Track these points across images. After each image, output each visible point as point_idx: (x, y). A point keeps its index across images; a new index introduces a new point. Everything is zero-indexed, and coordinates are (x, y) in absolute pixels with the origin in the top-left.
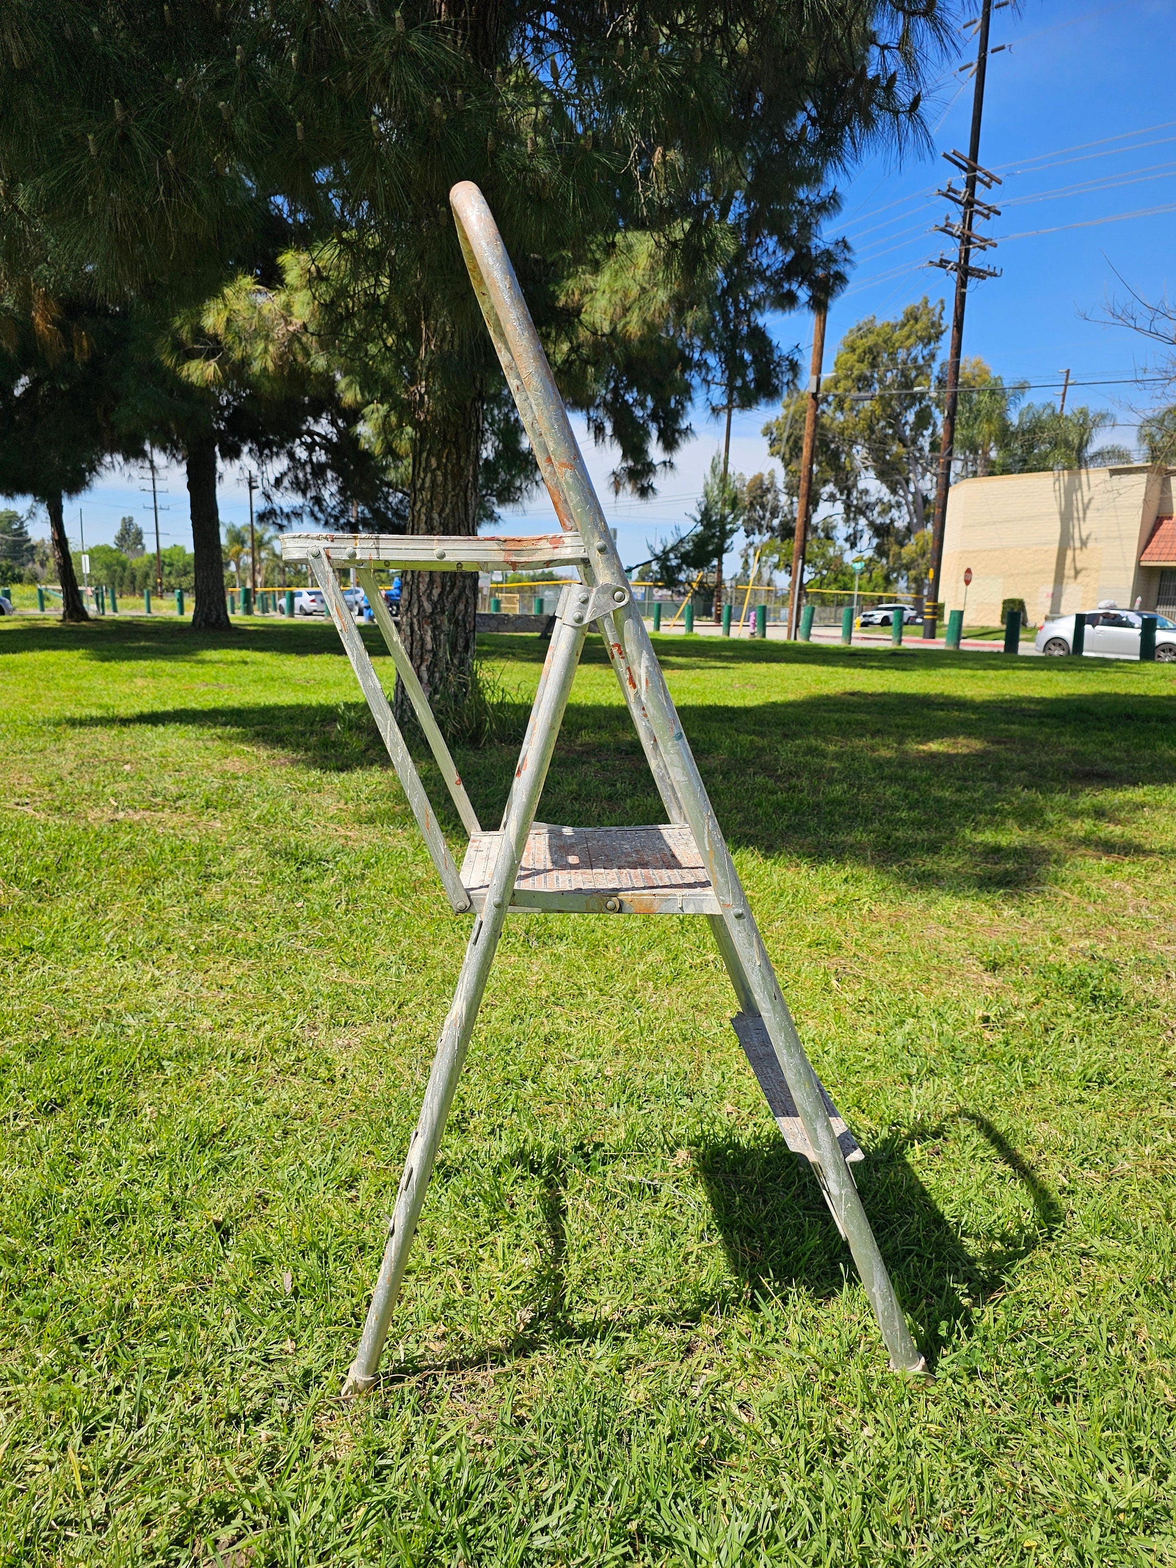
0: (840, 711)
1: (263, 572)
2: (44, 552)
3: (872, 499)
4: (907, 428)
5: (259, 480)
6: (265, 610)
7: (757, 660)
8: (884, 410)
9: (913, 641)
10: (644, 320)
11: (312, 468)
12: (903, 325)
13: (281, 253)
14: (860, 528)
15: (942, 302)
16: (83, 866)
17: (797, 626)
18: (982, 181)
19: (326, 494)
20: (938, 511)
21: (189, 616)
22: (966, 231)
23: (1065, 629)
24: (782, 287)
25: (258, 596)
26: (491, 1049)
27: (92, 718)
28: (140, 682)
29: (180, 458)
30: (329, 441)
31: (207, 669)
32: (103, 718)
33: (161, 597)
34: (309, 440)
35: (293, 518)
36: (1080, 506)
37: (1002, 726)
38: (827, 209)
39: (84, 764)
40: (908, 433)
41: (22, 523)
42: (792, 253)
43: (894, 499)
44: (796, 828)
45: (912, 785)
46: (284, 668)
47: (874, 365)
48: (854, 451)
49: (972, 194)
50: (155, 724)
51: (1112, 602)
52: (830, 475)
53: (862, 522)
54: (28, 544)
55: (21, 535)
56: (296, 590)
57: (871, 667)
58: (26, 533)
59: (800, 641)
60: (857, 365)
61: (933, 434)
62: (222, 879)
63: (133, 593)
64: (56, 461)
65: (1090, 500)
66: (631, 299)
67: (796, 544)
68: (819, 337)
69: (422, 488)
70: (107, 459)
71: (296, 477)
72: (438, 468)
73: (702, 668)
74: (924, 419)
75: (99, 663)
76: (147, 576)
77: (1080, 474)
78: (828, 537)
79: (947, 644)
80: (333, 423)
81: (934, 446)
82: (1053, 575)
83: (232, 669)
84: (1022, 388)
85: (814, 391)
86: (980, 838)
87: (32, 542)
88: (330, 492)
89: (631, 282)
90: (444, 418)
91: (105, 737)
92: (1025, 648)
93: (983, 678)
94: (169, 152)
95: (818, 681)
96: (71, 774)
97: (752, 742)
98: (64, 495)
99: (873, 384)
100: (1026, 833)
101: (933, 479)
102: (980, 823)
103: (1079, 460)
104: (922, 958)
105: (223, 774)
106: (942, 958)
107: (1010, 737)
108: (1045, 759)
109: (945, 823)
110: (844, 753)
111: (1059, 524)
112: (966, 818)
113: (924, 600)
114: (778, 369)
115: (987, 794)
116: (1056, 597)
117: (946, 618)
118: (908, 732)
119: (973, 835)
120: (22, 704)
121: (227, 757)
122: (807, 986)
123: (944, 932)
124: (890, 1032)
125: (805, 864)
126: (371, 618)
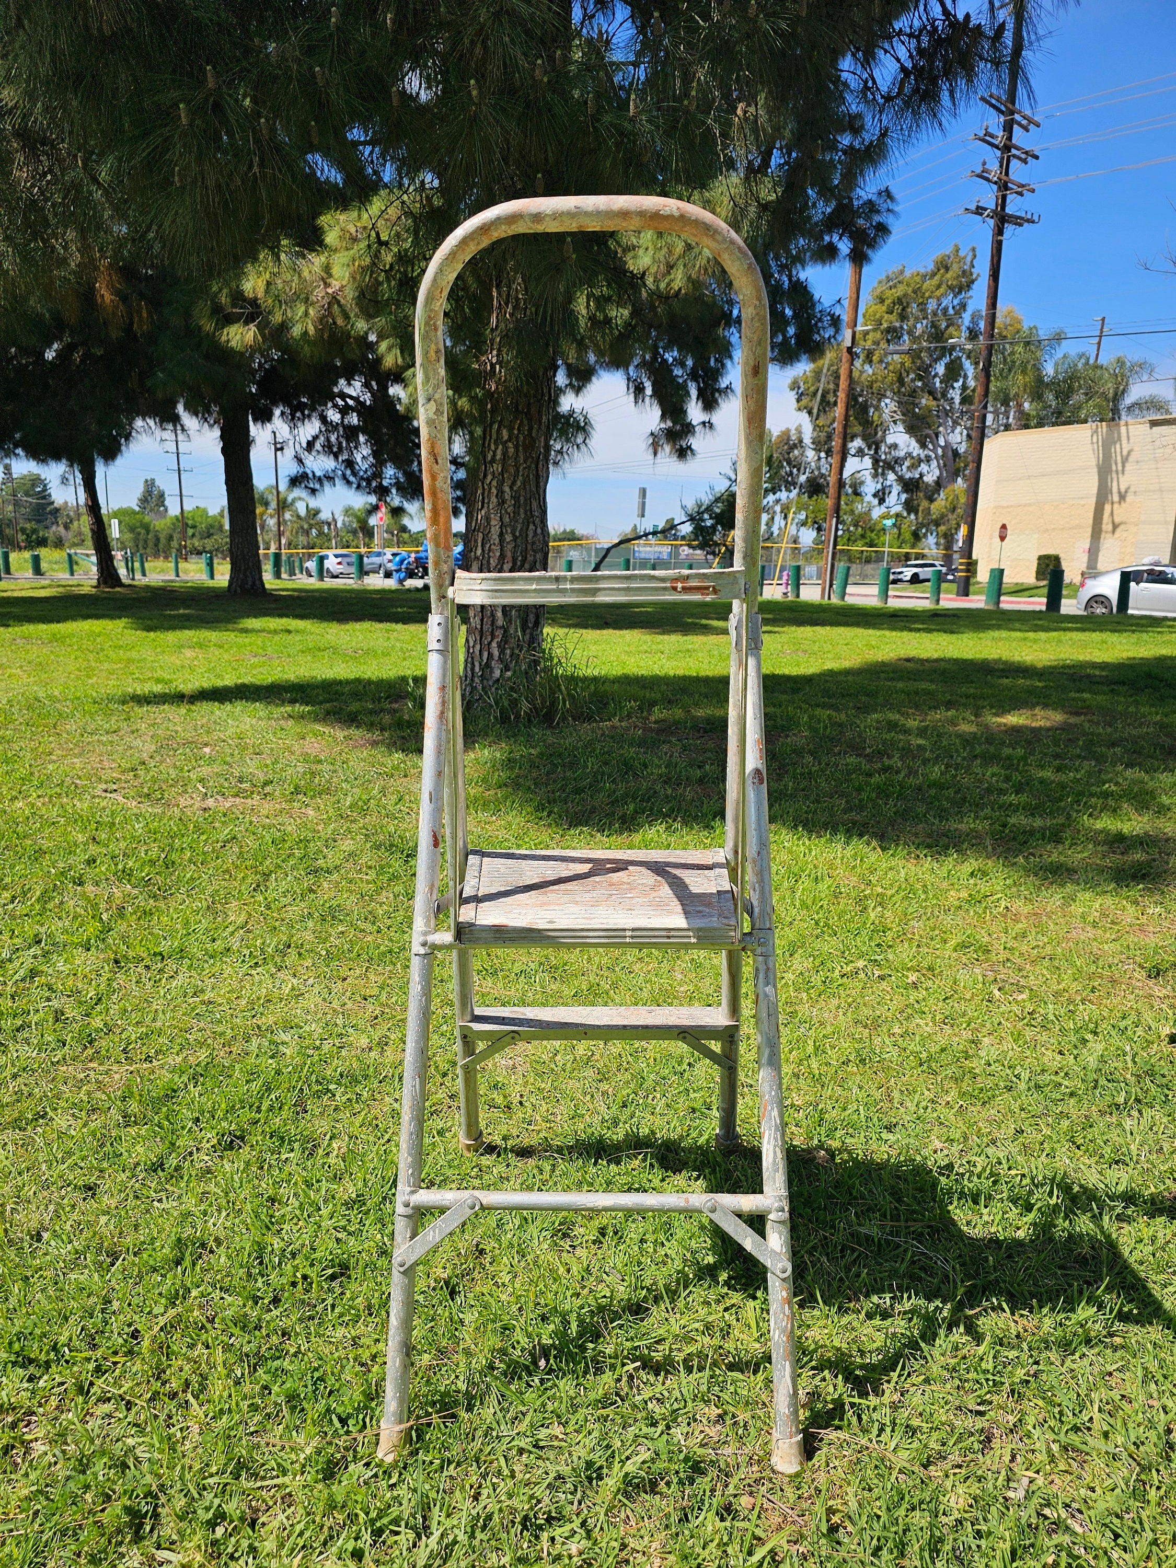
0: (901, 679)
1: (288, 534)
2: (68, 515)
3: (902, 454)
4: (937, 380)
5: (291, 443)
6: (292, 573)
7: (800, 623)
8: (913, 362)
9: (950, 601)
10: (689, 278)
11: (345, 431)
12: (934, 275)
13: (320, 214)
14: (888, 483)
15: (974, 250)
16: (189, 860)
17: (831, 586)
18: (1020, 124)
19: (358, 457)
20: (972, 465)
21: (223, 581)
22: (1004, 177)
23: (1109, 586)
24: (823, 239)
25: (284, 558)
27: (155, 695)
28: (189, 653)
29: (213, 422)
30: (362, 404)
31: (258, 640)
32: (166, 694)
33: (187, 560)
34: (341, 403)
35: (325, 482)
36: (1119, 458)
37: (1073, 694)
39: (166, 746)
40: (938, 385)
41: (45, 486)
42: (834, 204)
43: (923, 454)
44: (904, 814)
45: (1009, 764)
46: (329, 637)
47: (903, 317)
48: (883, 404)
49: (1010, 138)
50: (222, 701)
51: (1156, 558)
52: (858, 429)
53: (891, 476)
54: (51, 507)
55: (44, 498)
56: (323, 552)
57: (919, 630)
58: (50, 495)
59: (835, 600)
60: (886, 316)
61: (964, 388)
62: (330, 873)
63: (156, 555)
64: (93, 427)
65: (1129, 453)
66: (676, 256)
67: (828, 503)
68: (854, 290)
69: (493, 460)
70: (139, 423)
71: (328, 440)
72: (510, 440)
74: (954, 371)
75: (145, 634)
76: (170, 538)
77: (1118, 425)
78: (856, 493)
79: (986, 602)
80: (367, 385)
81: (965, 400)
82: (1090, 530)
83: (277, 638)
84: (1058, 338)
85: (850, 345)
86: (1099, 825)
87: (56, 505)
88: (363, 454)
90: (516, 389)
91: (176, 714)
92: (1069, 606)
93: (1035, 641)
94: (262, 120)
95: (869, 646)
96: (151, 757)
97: (830, 717)
98: (99, 461)
99: (902, 335)
100: (1146, 819)
101: (965, 432)
102: (1095, 808)
103: (1116, 411)
104: (1078, 964)
105: (306, 757)
106: (1100, 963)
107: (1088, 707)
108: (1134, 732)
109: (1059, 808)
110: (927, 727)
111: (1096, 477)
112: (1078, 802)
113: (956, 556)
114: (820, 324)
115: (1090, 774)
116: (1093, 552)
117: (983, 575)
118: (980, 703)
119: (1092, 821)
120: (78, 678)
121: (304, 738)
122: (968, 997)
123: (1091, 933)
124: (1075, 1052)
125: (926, 856)
126: (401, 581)
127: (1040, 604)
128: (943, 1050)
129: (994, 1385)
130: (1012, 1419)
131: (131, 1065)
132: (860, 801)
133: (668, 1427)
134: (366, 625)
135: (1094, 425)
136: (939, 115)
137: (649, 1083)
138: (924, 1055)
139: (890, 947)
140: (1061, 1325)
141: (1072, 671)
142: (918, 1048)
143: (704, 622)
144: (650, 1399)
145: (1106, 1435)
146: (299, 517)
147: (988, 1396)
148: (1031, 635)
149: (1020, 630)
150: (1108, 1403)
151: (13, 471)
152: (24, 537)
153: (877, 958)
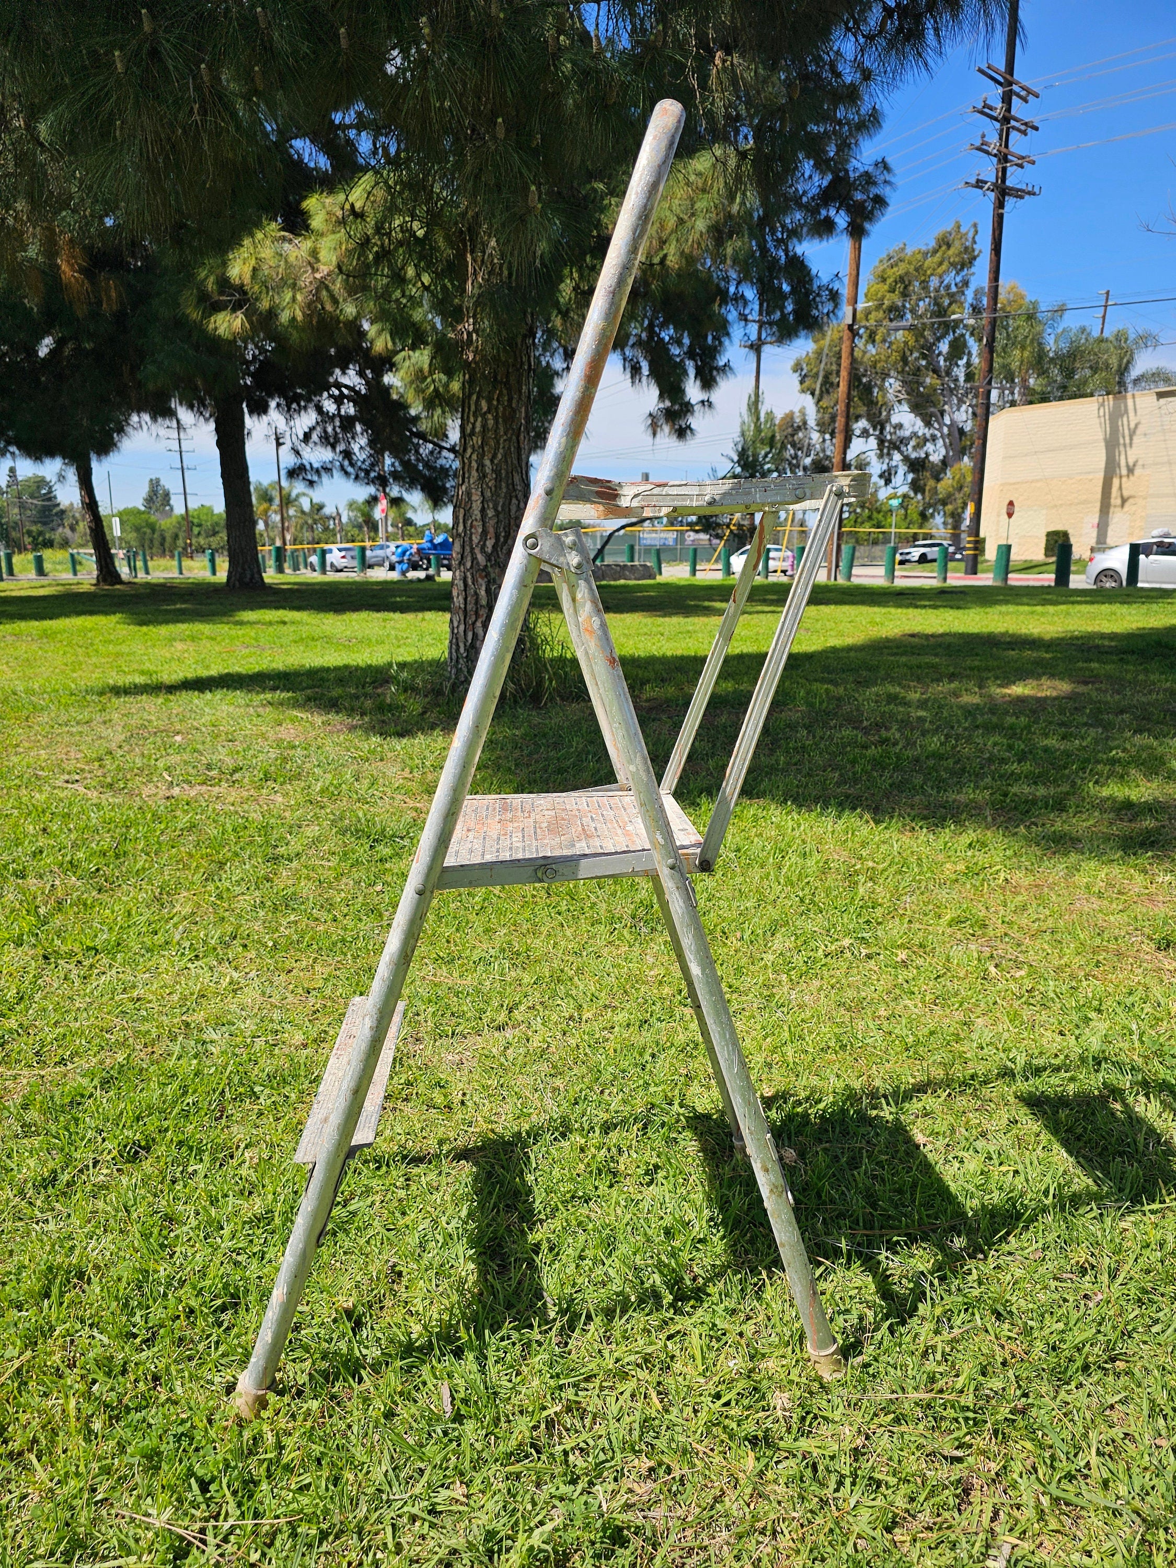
0: (904, 654)
1: (292, 530)
2: (73, 516)
3: (907, 433)
4: (941, 359)
5: (288, 434)
6: (296, 568)
8: (917, 341)
9: (957, 579)
10: (682, 253)
11: (341, 422)
12: (935, 252)
13: (305, 198)
14: (894, 463)
15: (975, 225)
16: (142, 850)
17: (837, 566)
18: (1018, 95)
19: (355, 448)
20: (978, 443)
21: (222, 576)
22: (1003, 150)
23: (1118, 560)
24: (819, 213)
25: (288, 553)
26: (624, 1064)
27: (136, 686)
28: (179, 646)
29: (207, 415)
30: (357, 393)
31: (251, 632)
32: (147, 685)
33: (192, 557)
34: (337, 392)
35: (323, 473)
36: (1126, 432)
37: (1080, 664)
38: (868, 128)
39: (134, 736)
40: (942, 363)
41: (50, 488)
42: (829, 177)
43: (928, 432)
44: (899, 787)
45: (1012, 733)
46: (324, 627)
47: (905, 295)
48: (887, 384)
49: (1009, 110)
50: (202, 691)
51: (1166, 530)
52: (862, 410)
53: (897, 457)
54: (58, 509)
55: (50, 499)
56: (326, 547)
57: (925, 607)
58: (55, 497)
59: (841, 581)
60: (888, 295)
61: (968, 365)
62: (291, 860)
63: (163, 554)
64: (85, 422)
65: (1136, 426)
66: (668, 231)
68: (854, 266)
69: (473, 433)
70: (135, 418)
71: (325, 431)
72: (489, 411)
73: (750, 613)
74: (958, 348)
75: (137, 628)
76: (176, 537)
77: (1125, 398)
78: (863, 474)
79: (994, 579)
80: (361, 374)
81: (969, 377)
82: (1098, 505)
83: (271, 629)
84: (1061, 310)
85: (850, 322)
86: (1105, 792)
87: (62, 507)
88: (360, 445)
89: (668, 213)
90: (494, 358)
91: (151, 705)
92: (1077, 581)
93: (1043, 614)
94: (203, 66)
95: (873, 623)
96: (120, 747)
97: (827, 692)
98: (93, 457)
99: (905, 314)
100: (1154, 785)
101: (970, 410)
102: (1100, 775)
103: (1122, 384)
104: (1082, 936)
105: (279, 743)
106: (1106, 936)
107: (1095, 676)
108: (1144, 699)
109: (1063, 776)
110: (927, 700)
111: (1104, 451)
112: (1083, 769)
113: (963, 536)
114: (818, 299)
115: (1096, 741)
116: (1102, 527)
117: (991, 553)
118: (984, 675)
119: (1097, 788)
120: (63, 672)
121: (280, 725)
122: (962, 975)
123: (1096, 904)
124: (1077, 1032)
125: (921, 828)
126: (404, 573)
127: (1049, 580)
128: (932, 1033)
129: (975, 1424)
130: (994, 1467)
131: (42, 1069)
132: (854, 773)
133: (591, 1484)
134: (364, 615)
135: (1101, 398)
136: (924, 55)
137: (606, 1077)
138: (910, 1040)
139: (879, 924)
140: (1054, 1348)
141: (1080, 642)
142: (905, 1032)
143: (707, 604)
144: (572, 1449)
145: (1105, 1484)
146: (303, 512)
147: (968, 1437)
148: (1039, 609)
149: (1028, 604)
150: (1107, 1444)
151: (18, 473)
152: (31, 539)
153: (865, 935)
